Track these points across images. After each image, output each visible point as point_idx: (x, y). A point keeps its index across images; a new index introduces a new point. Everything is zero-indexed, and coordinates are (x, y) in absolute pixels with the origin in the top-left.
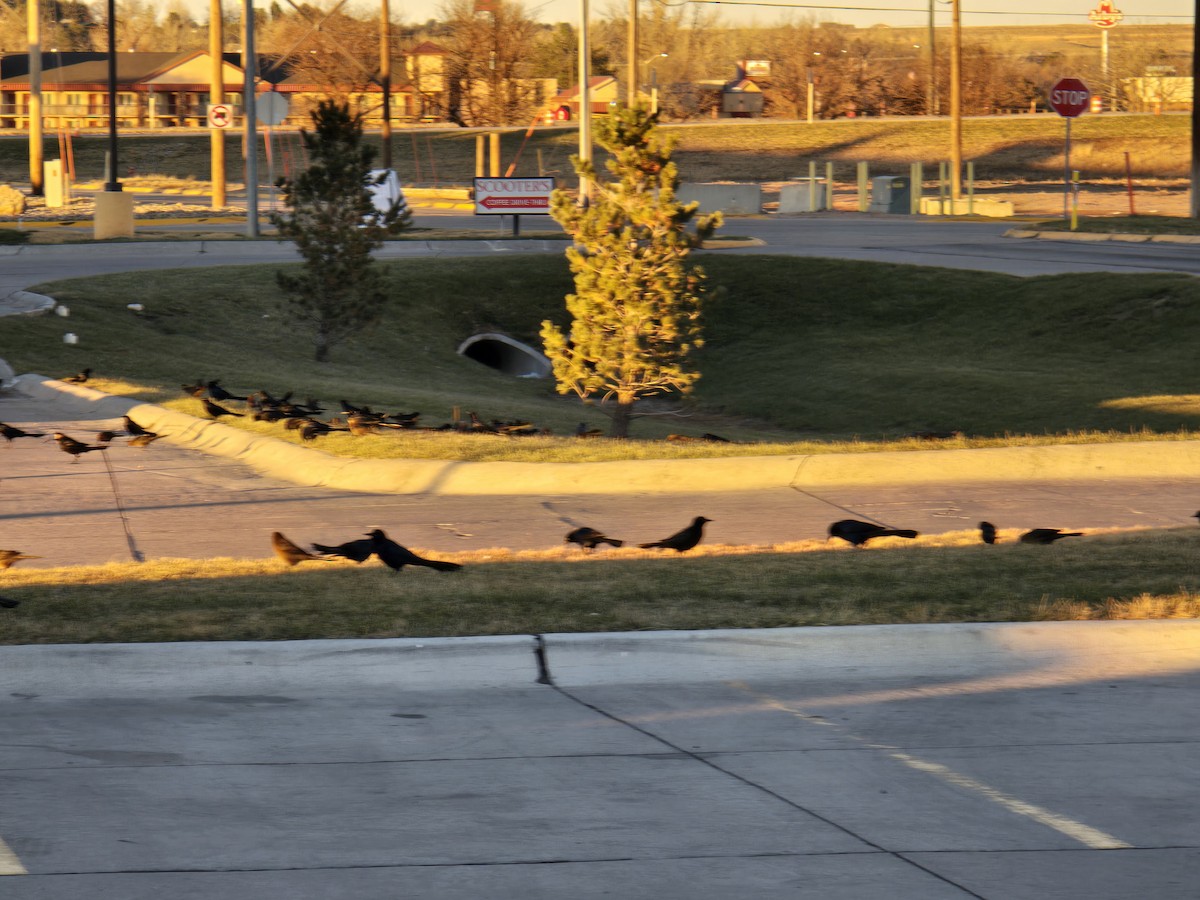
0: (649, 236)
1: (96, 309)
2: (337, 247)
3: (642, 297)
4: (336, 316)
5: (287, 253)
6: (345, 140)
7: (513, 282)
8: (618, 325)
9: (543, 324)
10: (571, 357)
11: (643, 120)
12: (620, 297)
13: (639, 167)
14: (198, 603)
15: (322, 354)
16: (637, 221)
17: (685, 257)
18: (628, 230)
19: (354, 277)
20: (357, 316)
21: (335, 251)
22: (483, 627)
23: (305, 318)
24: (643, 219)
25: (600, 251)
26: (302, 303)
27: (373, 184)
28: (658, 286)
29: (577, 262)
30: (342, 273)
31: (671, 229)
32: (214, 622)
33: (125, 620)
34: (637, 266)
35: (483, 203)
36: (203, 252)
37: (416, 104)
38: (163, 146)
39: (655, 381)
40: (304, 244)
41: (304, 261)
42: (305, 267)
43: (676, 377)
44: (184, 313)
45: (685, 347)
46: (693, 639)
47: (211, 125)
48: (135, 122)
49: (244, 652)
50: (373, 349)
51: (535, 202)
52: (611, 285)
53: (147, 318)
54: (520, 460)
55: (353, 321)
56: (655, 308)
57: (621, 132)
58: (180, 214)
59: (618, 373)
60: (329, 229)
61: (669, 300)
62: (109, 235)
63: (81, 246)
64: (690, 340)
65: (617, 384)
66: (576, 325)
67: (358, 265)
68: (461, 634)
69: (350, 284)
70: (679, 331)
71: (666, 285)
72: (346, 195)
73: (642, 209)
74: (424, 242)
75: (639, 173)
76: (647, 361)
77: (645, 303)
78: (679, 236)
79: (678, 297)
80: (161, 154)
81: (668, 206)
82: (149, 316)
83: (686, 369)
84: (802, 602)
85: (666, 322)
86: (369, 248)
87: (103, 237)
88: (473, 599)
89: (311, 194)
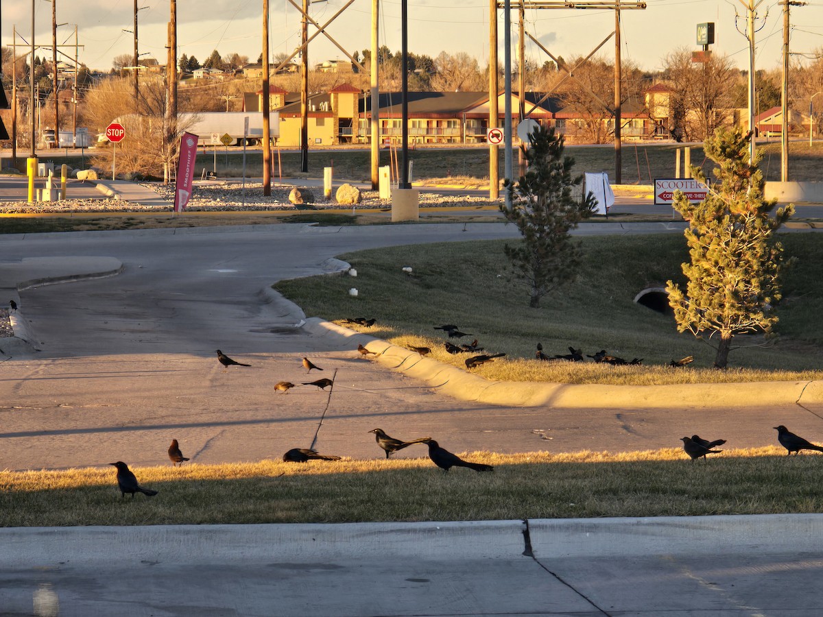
0: (743, 222)
1: (379, 272)
2: (545, 228)
3: (737, 265)
4: (545, 276)
5: (512, 231)
6: (551, 154)
7: (674, 252)
8: (720, 284)
9: (667, 283)
10: (687, 307)
11: (739, 141)
12: (721, 264)
13: (735, 173)
14: (289, 495)
15: (534, 302)
16: (733, 210)
17: (768, 236)
18: (727, 217)
19: (557, 248)
20: (559, 276)
21: (544, 231)
22: (488, 514)
23: (523, 277)
24: (738, 210)
25: (707, 232)
26: (522, 267)
27: (572, 184)
28: (748, 256)
29: (692, 239)
30: (548, 245)
31: (758, 216)
32: (296, 509)
33: (230, 507)
34: (734, 243)
35: (661, 196)
36: (465, 230)
37: (651, 127)
38: (472, 156)
39: (746, 323)
40: (522, 225)
41: (523, 237)
42: (523, 242)
43: (759, 320)
44: (441, 273)
45: (767, 299)
46: (638, 524)
47: (489, 142)
48: (458, 139)
49: (313, 531)
50: (573, 298)
51: (696, 196)
52: (715, 256)
53: (415, 277)
54: (609, 383)
55: (556, 279)
56: (746, 272)
57: (723, 149)
58: (465, 204)
59: (720, 318)
60: (540, 215)
61: (755, 267)
62: (402, 220)
63: (382, 227)
64: (771, 294)
65: (721, 327)
66: (690, 285)
67: (559, 240)
68: (471, 519)
69: (554, 254)
70: (762, 289)
71: (754, 255)
72: (551, 192)
73: (738, 203)
74: (619, 224)
75: (736, 177)
76: (739, 309)
77: (739, 269)
78: (764, 221)
79: (763, 264)
80: (471, 161)
81: (755, 200)
82: (417, 275)
83: (767, 315)
84: (726, 496)
85: (754, 282)
86: (567, 228)
87: (398, 220)
88: (488, 492)
89: (528, 191)
